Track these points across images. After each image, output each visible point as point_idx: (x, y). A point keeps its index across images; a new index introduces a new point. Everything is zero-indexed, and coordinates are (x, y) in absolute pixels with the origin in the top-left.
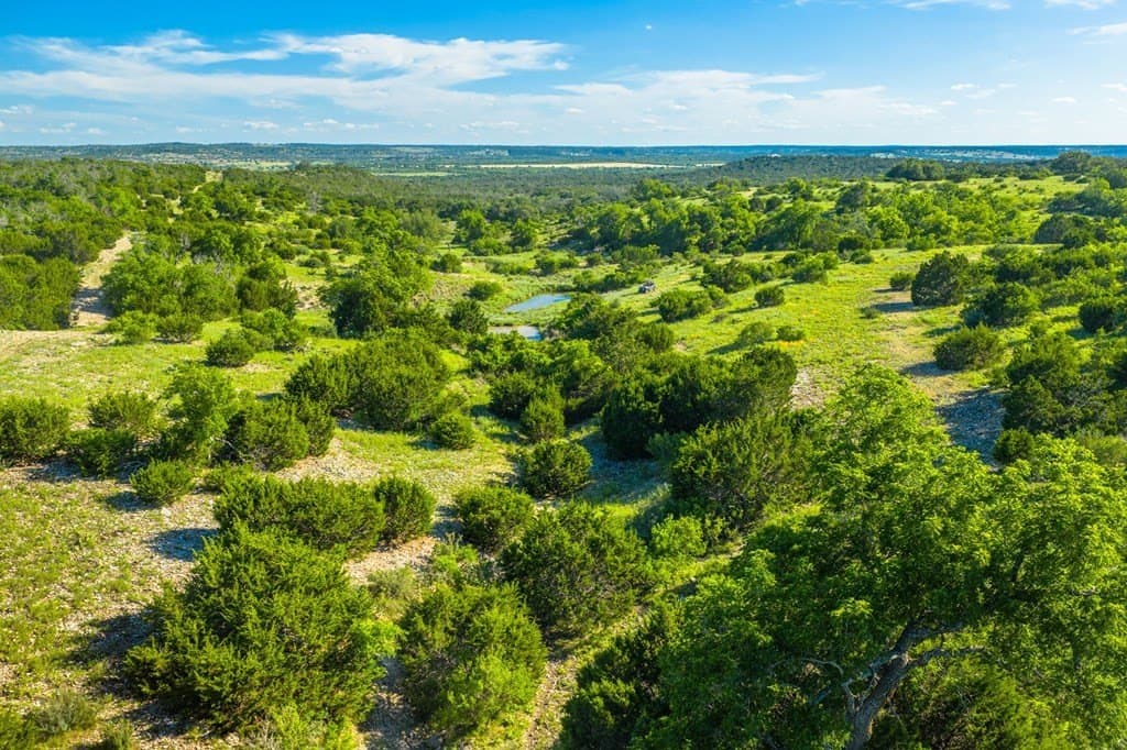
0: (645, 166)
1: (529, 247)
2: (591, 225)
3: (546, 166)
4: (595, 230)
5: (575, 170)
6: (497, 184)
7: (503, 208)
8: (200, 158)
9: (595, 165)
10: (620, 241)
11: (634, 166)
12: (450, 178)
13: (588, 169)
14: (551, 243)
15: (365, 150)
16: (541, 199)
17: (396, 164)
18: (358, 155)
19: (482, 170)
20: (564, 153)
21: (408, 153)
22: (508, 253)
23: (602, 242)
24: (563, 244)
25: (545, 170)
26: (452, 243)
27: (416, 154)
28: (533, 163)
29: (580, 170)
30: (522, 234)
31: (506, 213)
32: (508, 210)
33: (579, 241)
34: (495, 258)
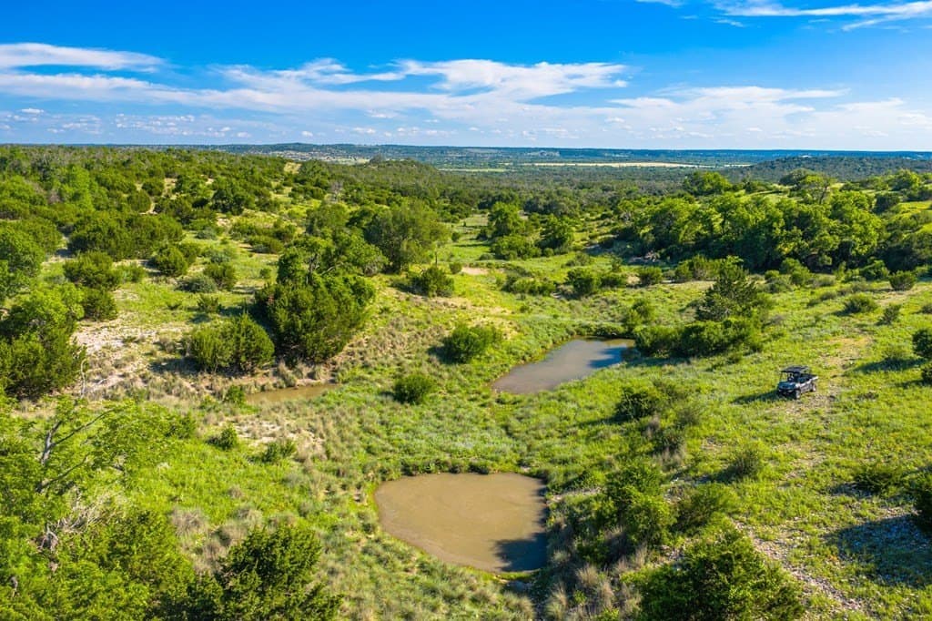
0: (678, 165)
1: (563, 248)
2: (642, 224)
3: (591, 165)
4: (647, 230)
5: (616, 169)
6: (546, 178)
7: (542, 201)
8: (312, 155)
9: (633, 164)
10: (681, 245)
11: (668, 165)
12: (507, 173)
13: (627, 168)
14: (591, 244)
15: (443, 150)
16: (583, 192)
17: (465, 162)
18: (436, 154)
19: (536, 167)
20: (606, 155)
21: (476, 154)
22: (536, 256)
23: (657, 246)
24: (606, 246)
25: (589, 168)
26: (477, 239)
27: (482, 154)
28: (580, 162)
29: (620, 168)
30: (556, 232)
31: (545, 206)
32: (548, 202)
33: (625, 244)
34: (517, 263)
